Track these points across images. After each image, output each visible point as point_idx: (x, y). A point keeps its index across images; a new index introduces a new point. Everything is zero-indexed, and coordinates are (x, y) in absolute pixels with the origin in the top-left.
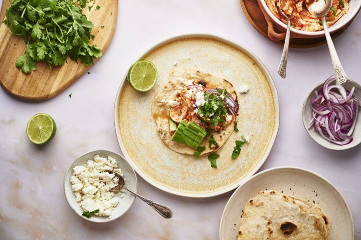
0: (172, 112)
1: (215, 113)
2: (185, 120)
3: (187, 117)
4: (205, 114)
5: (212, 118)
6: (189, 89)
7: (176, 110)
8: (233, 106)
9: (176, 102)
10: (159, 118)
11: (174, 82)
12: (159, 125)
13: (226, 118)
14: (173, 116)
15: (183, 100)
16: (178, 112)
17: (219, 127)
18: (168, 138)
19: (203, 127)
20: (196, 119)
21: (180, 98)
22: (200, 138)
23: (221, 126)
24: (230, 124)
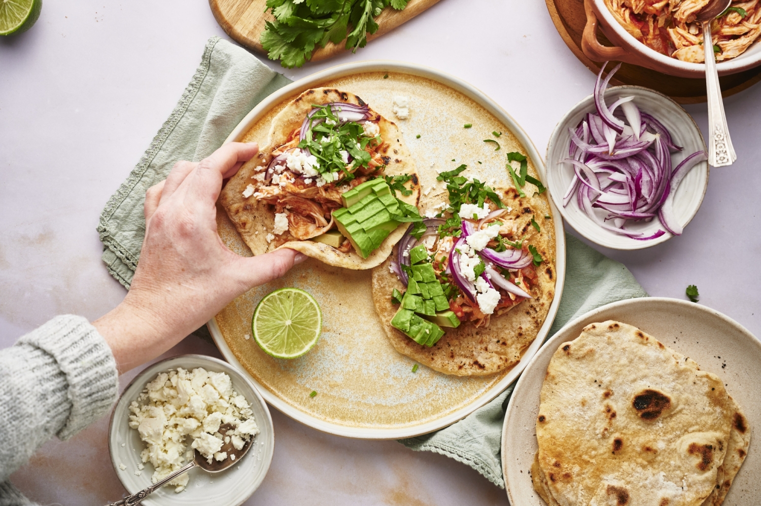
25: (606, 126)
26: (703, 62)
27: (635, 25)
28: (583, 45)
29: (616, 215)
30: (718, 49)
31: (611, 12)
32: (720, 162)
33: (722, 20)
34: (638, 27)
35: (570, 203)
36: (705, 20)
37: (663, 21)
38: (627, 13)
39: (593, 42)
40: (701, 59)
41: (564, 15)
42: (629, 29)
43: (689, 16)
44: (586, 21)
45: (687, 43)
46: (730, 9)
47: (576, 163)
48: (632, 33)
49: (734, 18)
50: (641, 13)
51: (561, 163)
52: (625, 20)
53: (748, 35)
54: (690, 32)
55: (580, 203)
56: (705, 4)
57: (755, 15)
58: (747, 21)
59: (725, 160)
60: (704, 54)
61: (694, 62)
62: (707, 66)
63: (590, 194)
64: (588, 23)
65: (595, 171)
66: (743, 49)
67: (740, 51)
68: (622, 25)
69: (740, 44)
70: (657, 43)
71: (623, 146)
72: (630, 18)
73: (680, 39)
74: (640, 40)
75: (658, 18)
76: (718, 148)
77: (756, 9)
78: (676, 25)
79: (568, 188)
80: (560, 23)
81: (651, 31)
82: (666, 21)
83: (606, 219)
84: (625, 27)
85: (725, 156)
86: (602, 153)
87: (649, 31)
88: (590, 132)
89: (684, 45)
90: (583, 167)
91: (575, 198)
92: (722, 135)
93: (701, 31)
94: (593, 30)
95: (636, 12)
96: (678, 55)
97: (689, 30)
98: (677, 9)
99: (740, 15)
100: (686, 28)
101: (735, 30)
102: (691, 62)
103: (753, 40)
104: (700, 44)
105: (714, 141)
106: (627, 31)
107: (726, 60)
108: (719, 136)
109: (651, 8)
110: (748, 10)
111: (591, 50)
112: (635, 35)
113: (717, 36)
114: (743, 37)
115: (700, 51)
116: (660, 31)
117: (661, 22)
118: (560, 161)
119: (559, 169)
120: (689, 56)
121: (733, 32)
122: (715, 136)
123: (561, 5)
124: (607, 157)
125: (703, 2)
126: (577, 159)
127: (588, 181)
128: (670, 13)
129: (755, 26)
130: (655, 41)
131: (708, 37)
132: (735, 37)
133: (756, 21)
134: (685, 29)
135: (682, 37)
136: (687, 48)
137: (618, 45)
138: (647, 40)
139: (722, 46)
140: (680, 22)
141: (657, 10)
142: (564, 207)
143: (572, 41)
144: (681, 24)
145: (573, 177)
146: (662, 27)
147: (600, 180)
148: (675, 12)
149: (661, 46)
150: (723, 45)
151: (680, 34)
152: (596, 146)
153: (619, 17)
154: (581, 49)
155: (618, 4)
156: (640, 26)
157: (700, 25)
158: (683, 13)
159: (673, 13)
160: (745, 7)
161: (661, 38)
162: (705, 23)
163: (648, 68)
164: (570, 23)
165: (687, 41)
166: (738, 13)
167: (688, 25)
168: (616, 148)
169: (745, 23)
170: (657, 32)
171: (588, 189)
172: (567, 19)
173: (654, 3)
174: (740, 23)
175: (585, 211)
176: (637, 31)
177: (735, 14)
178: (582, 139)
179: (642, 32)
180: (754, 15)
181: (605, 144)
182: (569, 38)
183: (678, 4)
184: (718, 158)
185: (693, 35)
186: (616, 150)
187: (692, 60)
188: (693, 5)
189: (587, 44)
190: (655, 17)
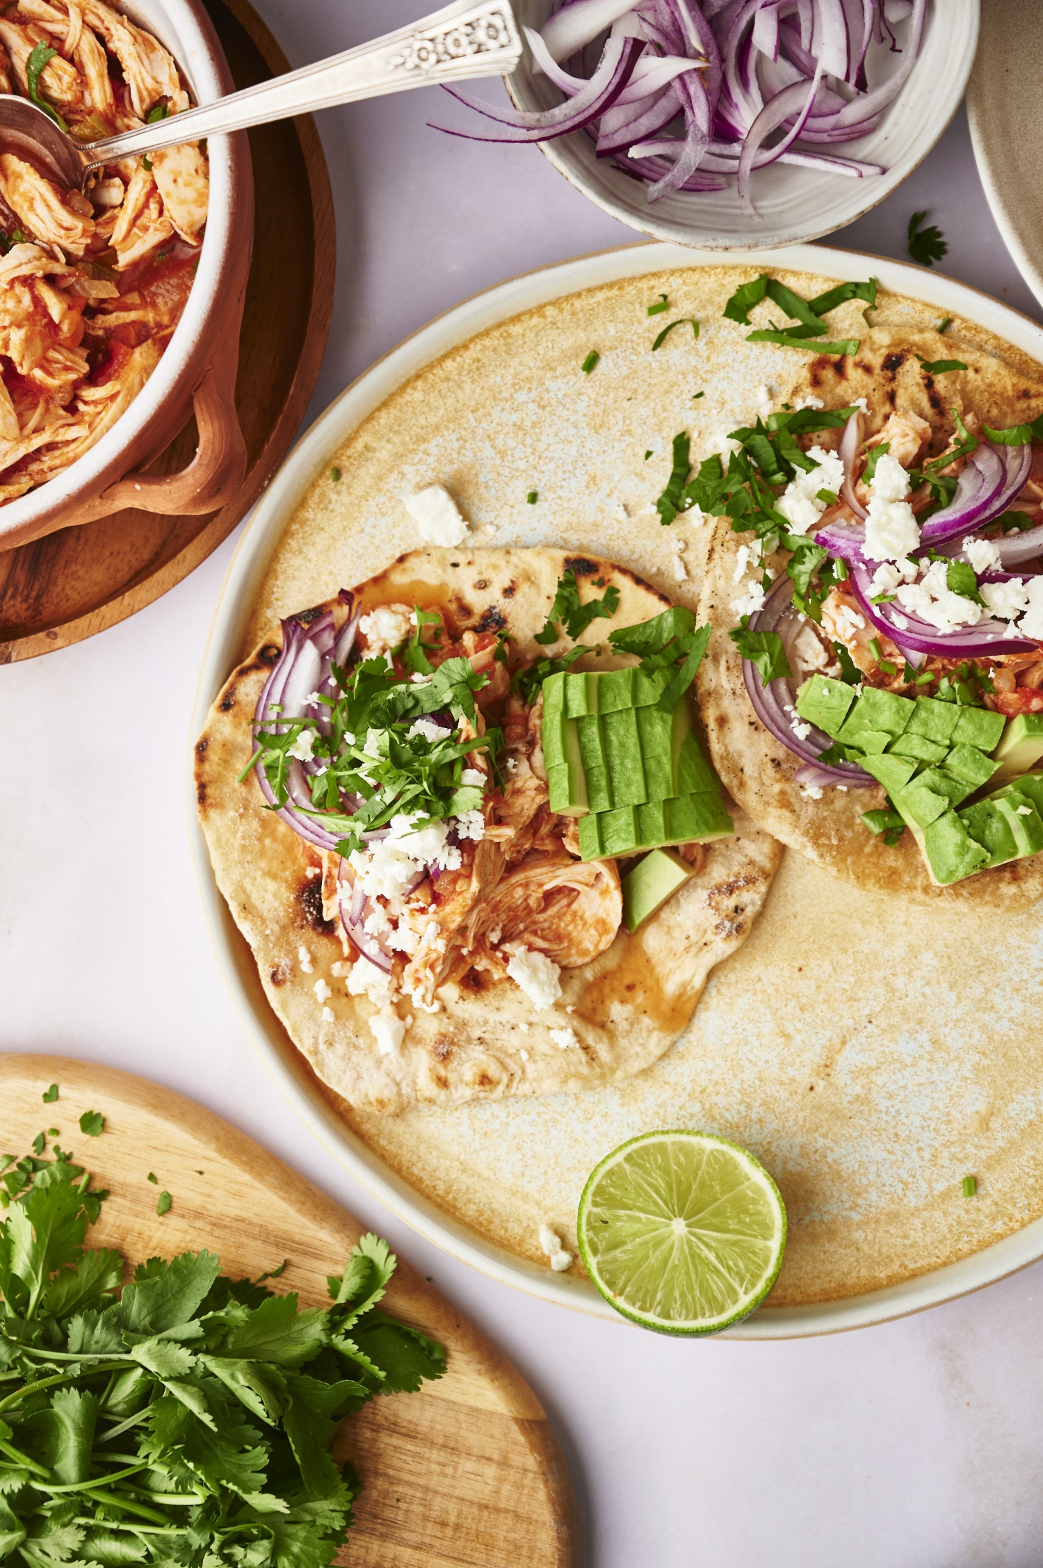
0: (588, 945)
1: (408, 717)
2: (571, 847)
3: (549, 846)
4: (451, 765)
5: (443, 717)
6: (402, 958)
7: (559, 938)
8: (310, 652)
9: (511, 970)
10: (671, 987)
11: (422, 1062)
12: (709, 959)
13: (394, 642)
14: (602, 925)
15: (480, 939)
16: (560, 916)
17: (469, 639)
18: (739, 858)
19: (534, 721)
20: (517, 792)
21: (481, 964)
22: (601, 696)
23: (456, 637)
24: (407, 598)
25: (626, 93)
26: (202, 145)
27: (122, 365)
28: (204, 511)
29: (877, 18)
30: (159, 111)
31: (95, 441)
32: (503, 38)
33: (69, 113)
34: (128, 354)
35: (868, 160)
36: (76, 162)
37: (97, 283)
38: (91, 394)
39: (190, 480)
40: (192, 155)
41: (123, 575)
42: (137, 381)
43: (73, 212)
44: (131, 511)
45: (153, 206)
46: (34, 95)
47: (747, 164)
48: (148, 371)
49: (60, 79)
50: (84, 353)
51: (755, 208)
52: (113, 398)
53: (102, 30)
54: (118, 202)
55: (861, 131)
56: (31, 170)
57: (42, 19)
58: (62, 41)
59: (497, 21)
60: (179, 146)
61: (206, 175)
62: (213, 131)
63: (825, 109)
64: (136, 504)
65: (760, 106)
66: (145, 40)
67: (153, 49)
68: (128, 403)
69: (133, 50)
70: (164, 293)
71: (673, 35)
72: (103, 384)
73: (146, 229)
74: (163, 343)
75: (92, 302)
76: (460, 51)
77: (23, 21)
78: (106, 247)
79: (828, 173)
80: (148, 583)
81: (133, 316)
82: (97, 276)
83: (893, 49)
84: (131, 396)
85: (483, 23)
86: (708, 93)
87: (133, 323)
88: (649, 137)
89: (161, 213)
90: (755, 141)
91: (848, 150)
92: (417, 45)
93: (113, 171)
94: (155, 488)
95: (85, 368)
96: (191, 226)
97: (114, 207)
98: (57, 250)
99: (48, 64)
100: (108, 214)
101: (95, 69)
102: (207, 186)
103: (117, 16)
104: (148, 166)
105: (441, 66)
106: (142, 385)
107: (184, 84)
108: (423, 54)
109: (65, 327)
110: (32, 42)
111: (214, 487)
112: (151, 361)
113: (119, 123)
114: (111, 46)
115: (169, 164)
116: (130, 290)
117: (103, 290)
118: (750, 211)
119: (772, 210)
120: (190, 194)
121: (101, 76)
122: (425, 65)
123: (96, 589)
124: (716, 77)
125: (26, 177)
126: (736, 162)
127: (790, 122)
128: (72, 269)
129: (74, 13)
130: (160, 301)
131: (126, 144)
132: (114, 68)
133: (59, 16)
134: (114, 219)
135: (138, 223)
136: (166, 201)
137: (189, 405)
138: (160, 326)
139: (148, 101)
140: (95, 236)
141: (70, 308)
142: (884, 171)
143: (196, 541)
144: (100, 230)
145: (789, 165)
146: (118, 286)
147: (779, 87)
148: (67, 254)
149: (173, 281)
150: (142, 100)
151: (129, 231)
152: (688, 112)
153: (107, 417)
154: (215, 514)
155: (69, 425)
156: (123, 349)
157: (96, 175)
158: (68, 229)
159: (71, 259)
160: (21, 52)
161: (151, 284)
162: (85, 161)
163: (242, 308)
164: (146, 555)
165: (146, 205)
166: (42, 70)
167: (100, 210)
168: (683, 51)
169: (69, 45)
170: (134, 298)
171: (814, 116)
172: (136, 565)
173: (51, 320)
174: (71, 60)
175: (882, 112)
176: (139, 356)
177: (48, 77)
178: (671, 160)
179: (139, 344)
180: (41, 23)
181: (677, 85)
182: (189, 553)
183: (43, 249)
184: (492, 44)
185: (126, 190)
186: (691, 51)
187: (200, 181)
188: (39, 205)
189: (198, 500)
190: (92, 311)
